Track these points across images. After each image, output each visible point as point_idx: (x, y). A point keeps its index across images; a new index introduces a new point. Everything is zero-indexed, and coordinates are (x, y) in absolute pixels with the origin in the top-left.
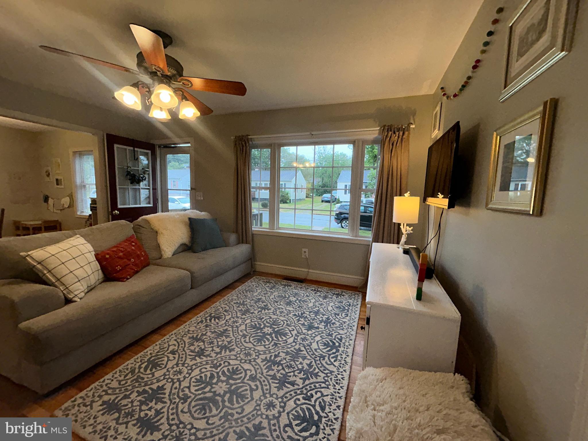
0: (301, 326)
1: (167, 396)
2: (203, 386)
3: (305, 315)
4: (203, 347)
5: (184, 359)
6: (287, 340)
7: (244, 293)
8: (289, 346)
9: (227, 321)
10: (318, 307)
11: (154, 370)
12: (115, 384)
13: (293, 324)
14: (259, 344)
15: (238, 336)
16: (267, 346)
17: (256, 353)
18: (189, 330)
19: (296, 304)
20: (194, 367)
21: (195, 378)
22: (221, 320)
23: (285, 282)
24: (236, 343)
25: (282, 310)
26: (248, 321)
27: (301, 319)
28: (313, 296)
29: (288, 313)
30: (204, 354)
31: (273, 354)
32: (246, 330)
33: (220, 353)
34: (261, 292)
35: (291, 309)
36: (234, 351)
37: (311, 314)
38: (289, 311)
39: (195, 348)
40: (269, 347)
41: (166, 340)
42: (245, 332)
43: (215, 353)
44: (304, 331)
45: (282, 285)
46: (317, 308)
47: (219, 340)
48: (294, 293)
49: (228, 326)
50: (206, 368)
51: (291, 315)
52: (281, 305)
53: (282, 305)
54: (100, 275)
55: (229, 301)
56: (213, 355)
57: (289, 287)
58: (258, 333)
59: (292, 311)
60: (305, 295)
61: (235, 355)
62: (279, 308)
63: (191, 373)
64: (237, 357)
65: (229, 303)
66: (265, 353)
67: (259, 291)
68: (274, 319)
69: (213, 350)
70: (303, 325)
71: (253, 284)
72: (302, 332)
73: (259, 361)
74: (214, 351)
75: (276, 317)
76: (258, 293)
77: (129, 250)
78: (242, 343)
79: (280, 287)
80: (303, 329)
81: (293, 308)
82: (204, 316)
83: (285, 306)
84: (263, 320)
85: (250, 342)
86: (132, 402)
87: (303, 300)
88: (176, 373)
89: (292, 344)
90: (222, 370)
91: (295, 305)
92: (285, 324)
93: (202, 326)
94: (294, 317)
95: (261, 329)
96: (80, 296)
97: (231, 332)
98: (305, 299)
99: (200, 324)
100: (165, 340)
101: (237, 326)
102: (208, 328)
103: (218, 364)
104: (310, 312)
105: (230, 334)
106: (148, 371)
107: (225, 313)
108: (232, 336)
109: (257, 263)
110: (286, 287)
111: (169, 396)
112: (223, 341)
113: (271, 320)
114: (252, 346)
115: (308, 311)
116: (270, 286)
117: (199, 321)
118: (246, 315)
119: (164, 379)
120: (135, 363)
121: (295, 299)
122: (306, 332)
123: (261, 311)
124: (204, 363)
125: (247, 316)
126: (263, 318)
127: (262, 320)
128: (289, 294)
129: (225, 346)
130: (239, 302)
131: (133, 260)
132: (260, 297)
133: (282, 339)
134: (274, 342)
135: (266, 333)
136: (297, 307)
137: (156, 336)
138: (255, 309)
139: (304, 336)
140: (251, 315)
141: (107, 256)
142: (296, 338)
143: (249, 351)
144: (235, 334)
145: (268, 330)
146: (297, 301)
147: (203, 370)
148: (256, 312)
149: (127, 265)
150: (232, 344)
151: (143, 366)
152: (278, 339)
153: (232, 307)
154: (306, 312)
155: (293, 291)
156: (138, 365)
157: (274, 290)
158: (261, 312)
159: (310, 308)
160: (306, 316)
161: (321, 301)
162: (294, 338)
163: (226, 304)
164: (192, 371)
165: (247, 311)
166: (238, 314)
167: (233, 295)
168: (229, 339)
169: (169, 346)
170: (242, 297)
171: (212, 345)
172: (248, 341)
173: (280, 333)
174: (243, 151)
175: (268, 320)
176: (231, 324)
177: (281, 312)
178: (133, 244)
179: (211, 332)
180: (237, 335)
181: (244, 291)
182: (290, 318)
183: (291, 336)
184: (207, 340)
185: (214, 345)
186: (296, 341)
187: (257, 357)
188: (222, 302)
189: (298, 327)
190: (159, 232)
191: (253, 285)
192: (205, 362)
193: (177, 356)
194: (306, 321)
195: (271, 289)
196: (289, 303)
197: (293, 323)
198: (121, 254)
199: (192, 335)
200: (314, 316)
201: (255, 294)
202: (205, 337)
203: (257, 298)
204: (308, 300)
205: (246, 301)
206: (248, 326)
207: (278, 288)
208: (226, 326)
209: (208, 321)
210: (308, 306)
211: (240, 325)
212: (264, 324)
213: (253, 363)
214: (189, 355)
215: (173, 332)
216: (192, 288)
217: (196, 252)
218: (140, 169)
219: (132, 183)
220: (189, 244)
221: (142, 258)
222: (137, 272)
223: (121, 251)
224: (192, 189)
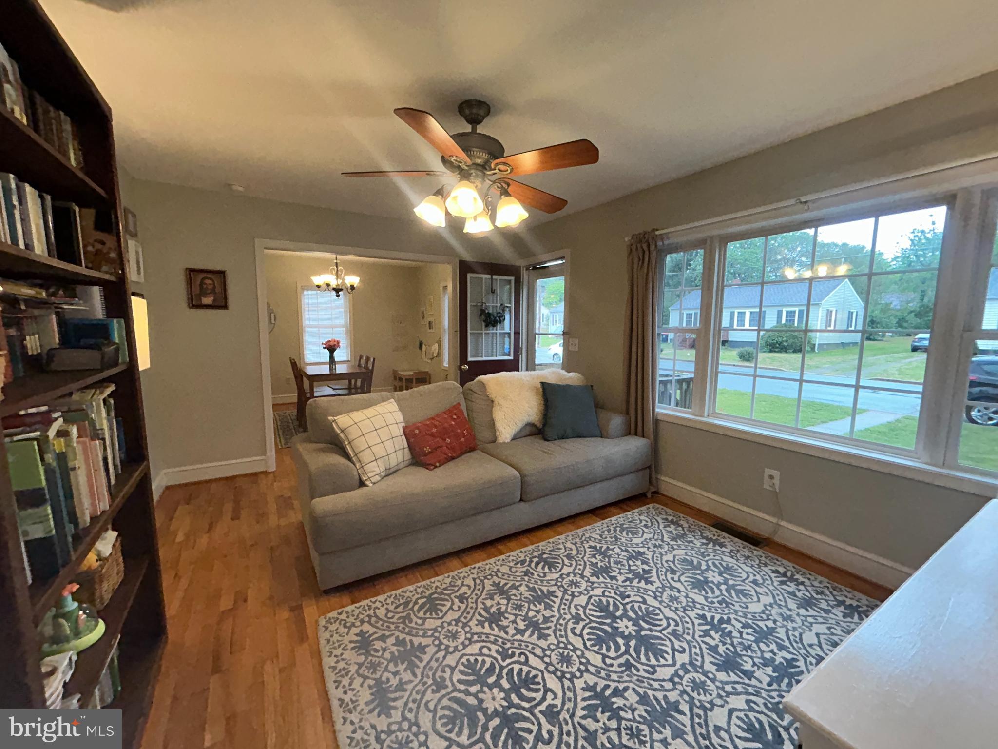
0: (705, 651)
1: (422, 665)
2: (471, 678)
3: (729, 628)
4: (503, 608)
5: (469, 617)
6: (658, 669)
7: (615, 531)
8: (656, 685)
9: (561, 575)
10: (775, 621)
11: (428, 615)
12: (381, 613)
13: (689, 638)
14: (596, 648)
15: (565, 614)
16: (608, 661)
17: (581, 663)
18: (498, 570)
19: (717, 593)
20: (476, 638)
21: (468, 657)
22: (553, 571)
23: (712, 532)
24: (556, 625)
25: (677, 595)
26: (598, 592)
27: (712, 633)
28: (771, 588)
29: (687, 605)
30: (500, 623)
31: (613, 685)
32: (585, 608)
33: (522, 632)
34: (650, 539)
35: (700, 599)
36: (546, 640)
37: (745, 631)
38: (694, 602)
39: (492, 606)
40: (612, 665)
41: (462, 575)
42: (581, 612)
43: (515, 628)
44: (708, 667)
45: (703, 538)
46: (770, 624)
47: (532, 607)
48: (724, 564)
49: (559, 587)
50: (490, 650)
51: (692, 615)
52: (679, 581)
53: (683, 583)
54: (407, 455)
55: (583, 539)
56: (511, 631)
57: (717, 547)
58: (604, 624)
59: (698, 606)
60: (752, 578)
61: (544, 650)
62: (672, 588)
63: (467, 646)
64: (546, 655)
65: (582, 543)
66: (597, 674)
67: (646, 536)
68: (651, 609)
69: (514, 622)
70: (713, 649)
71: (642, 518)
72: (702, 667)
73: (579, 684)
74: (515, 625)
75: (657, 604)
76: (642, 539)
77: (446, 425)
78: (566, 631)
79: (695, 541)
80: (708, 659)
81: (706, 598)
82: (532, 553)
83: (689, 588)
84: (627, 600)
85: (581, 635)
86: (384, 650)
87: (738, 587)
88: (450, 635)
89: (663, 683)
90: (510, 667)
91: (713, 592)
92: (669, 630)
93: (520, 569)
94: (697, 622)
95: (614, 618)
96: (373, 480)
97: (558, 601)
98: (748, 588)
99: (519, 565)
100: (462, 572)
101: (573, 592)
102: (526, 578)
103: (510, 652)
104: (746, 626)
105: (554, 602)
106: (421, 614)
107: (566, 561)
108: (555, 609)
109: (663, 478)
110: (711, 545)
111: (425, 667)
112: (538, 612)
113: (643, 606)
114: (582, 647)
115: (743, 620)
116: (674, 532)
117: (520, 559)
118: (598, 578)
119: (432, 635)
120: (414, 592)
121: (721, 579)
122: (714, 671)
123: (631, 580)
124: (492, 638)
125: (602, 579)
126: (629, 596)
127: (623, 599)
128: (710, 563)
129: (537, 622)
130: (599, 546)
131: (448, 440)
132: (642, 550)
133: (648, 660)
134: (627, 660)
135: (620, 630)
136: (715, 600)
137: (455, 562)
138: (622, 571)
139: (703, 678)
140: (609, 580)
141: (417, 431)
142: (681, 673)
143: (571, 653)
144: (563, 606)
145: (627, 627)
146: (723, 587)
147: (485, 651)
148: (621, 578)
149: (439, 447)
150: (549, 625)
151: (421, 602)
152: (639, 657)
153: (583, 553)
154: (733, 622)
155: (725, 558)
156: (417, 596)
157: (680, 542)
158: (631, 583)
159: (749, 616)
160: (730, 632)
161: (790, 610)
162: (676, 671)
163: (575, 544)
164: (470, 644)
165: (606, 570)
166: (588, 569)
167: (595, 530)
168: (548, 613)
169: (463, 585)
170: (608, 539)
171: (517, 612)
172: (578, 631)
173: (648, 645)
174: (643, 262)
175: (636, 605)
176: (565, 586)
177: (672, 599)
178: (455, 417)
179: (527, 586)
180: (566, 611)
181: (618, 529)
182: (687, 619)
183: (670, 662)
184: (515, 598)
185: (521, 613)
186: (677, 680)
187: (578, 674)
188: (570, 538)
189: (698, 651)
190: (496, 402)
191: (641, 521)
192: (494, 638)
193: (463, 606)
194: (724, 644)
195: (673, 539)
196: (701, 585)
197: (688, 634)
198: (434, 430)
199: (500, 580)
200: (753, 638)
201: (635, 541)
202: (514, 591)
203: (636, 549)
204: (753, 593)
205: (613, 550)
206: (592, 601)
207: (692, 542)
208: (556, 585)
209: (533, 565)
210: (747, 607)
211: (581, 593)
212: (625, 610)
213: (567, 683)
214: (480, 614)
215: (477, 565)
216: (521, 500)
217: (548, 441)
218: (499, 305)
219: (487, 326)
220: (539, 425)
221: (463, 439)
222: (453, 458)
223: (435, 426)
224: (564, 333)
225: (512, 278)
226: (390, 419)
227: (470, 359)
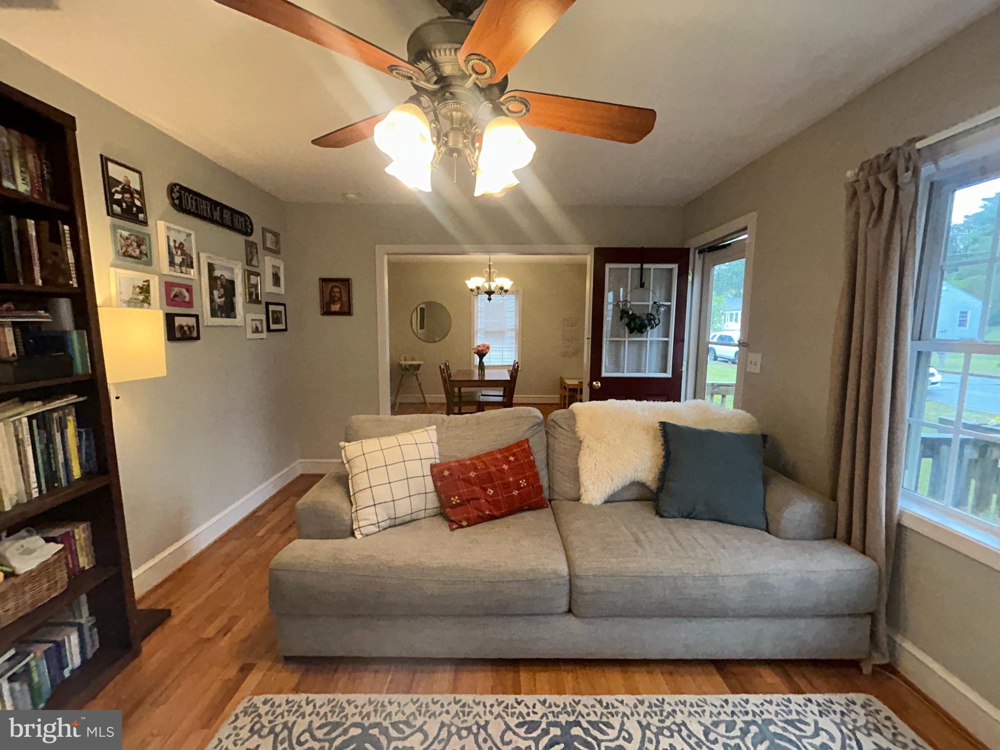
7: (744, 732)
12: (300, 727)
18: (486, 726)
41: (434, 708)
54: (432, 501)
55: (668, 722)
65: (660, 732)
71: (825, 723)
77: (493, 469)
82: (558, 715)
93: (519, 741)
96: (364, 531)
99: (522, 731)
100: (437, 702)
109: (908, 645)
117: (531, 718)
120: (359, 710)
131: (491, 492)
141: (446, 473)
149: (474, 499)
156: (355, 719)
163: (645, 729)
167: (701, 712)
169: (420, 729)
178: (512, 458)
181: (754, 730)
188: (642, 709)
190: (584, 444)
198: (473, 474)
209: (544, 742)
215: (466, 698)
216: (570, 611)
217: (662, 516)
218: (651, 303)
219: (631, 331)
220: (653, 486)
221: (515, 493)
222: (492, 518)
223: (476, 470)
224: (741, 344)
225: (675, 267)
226: (411, 452)
227: (604, 374)
